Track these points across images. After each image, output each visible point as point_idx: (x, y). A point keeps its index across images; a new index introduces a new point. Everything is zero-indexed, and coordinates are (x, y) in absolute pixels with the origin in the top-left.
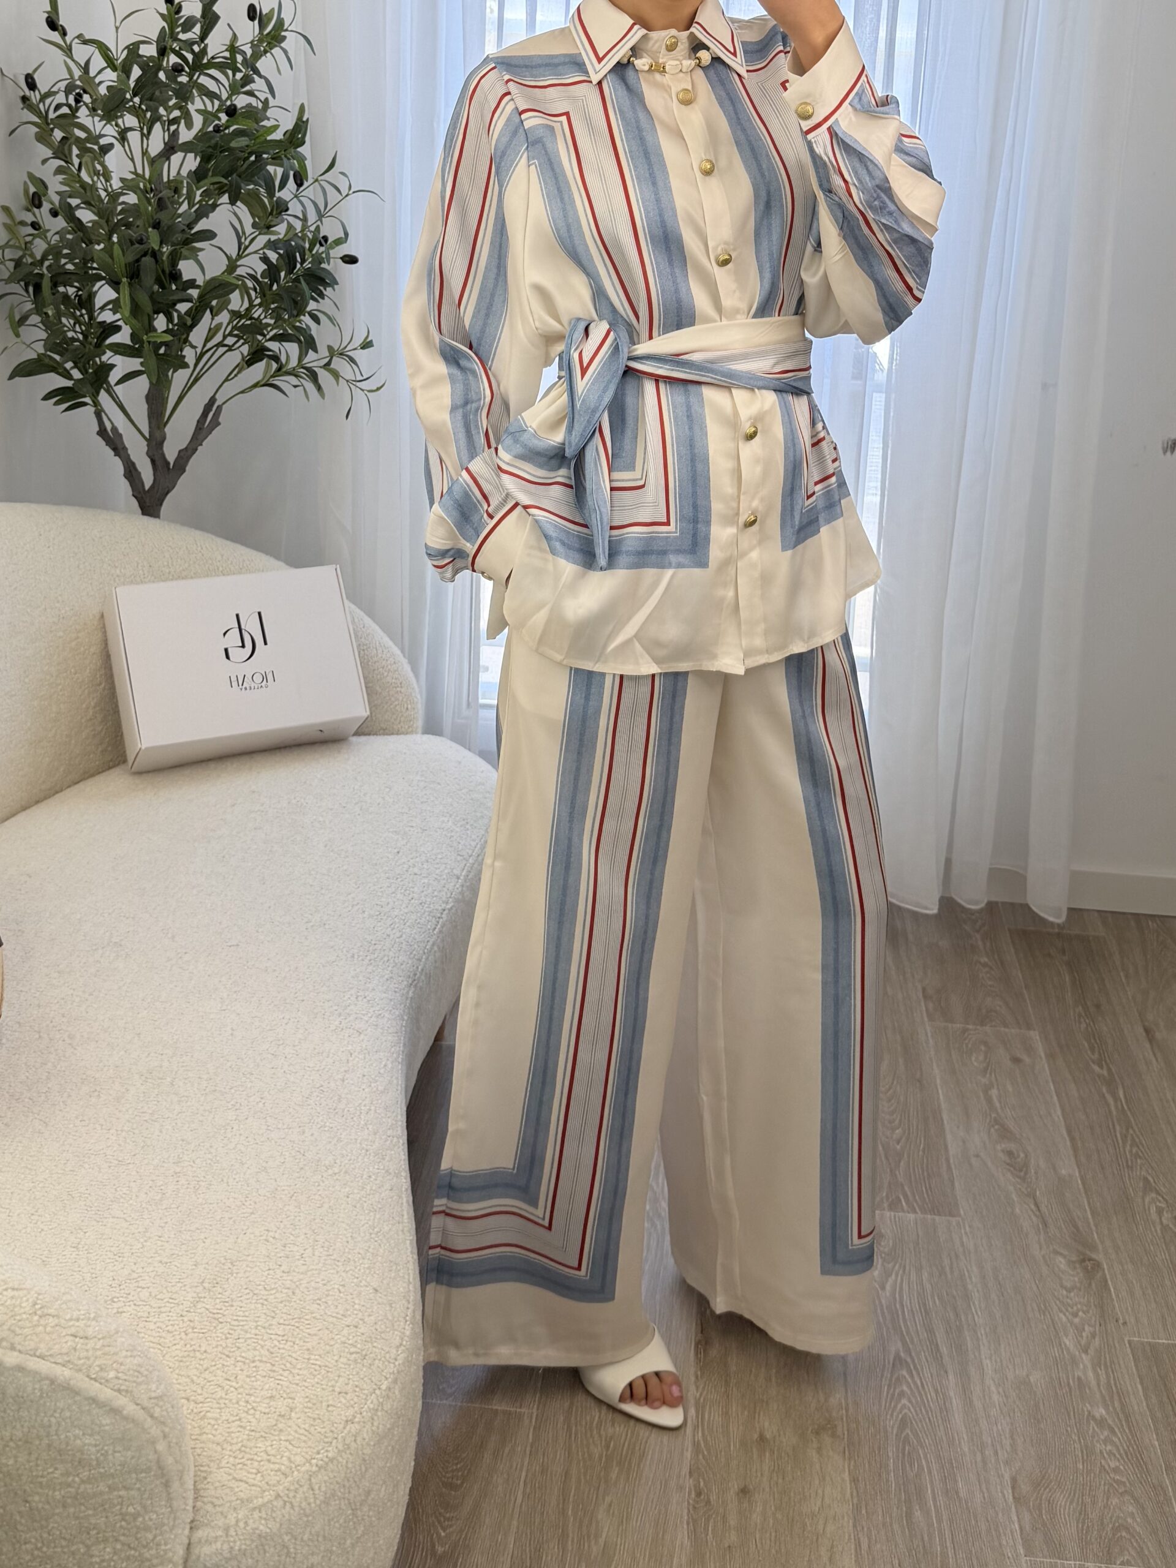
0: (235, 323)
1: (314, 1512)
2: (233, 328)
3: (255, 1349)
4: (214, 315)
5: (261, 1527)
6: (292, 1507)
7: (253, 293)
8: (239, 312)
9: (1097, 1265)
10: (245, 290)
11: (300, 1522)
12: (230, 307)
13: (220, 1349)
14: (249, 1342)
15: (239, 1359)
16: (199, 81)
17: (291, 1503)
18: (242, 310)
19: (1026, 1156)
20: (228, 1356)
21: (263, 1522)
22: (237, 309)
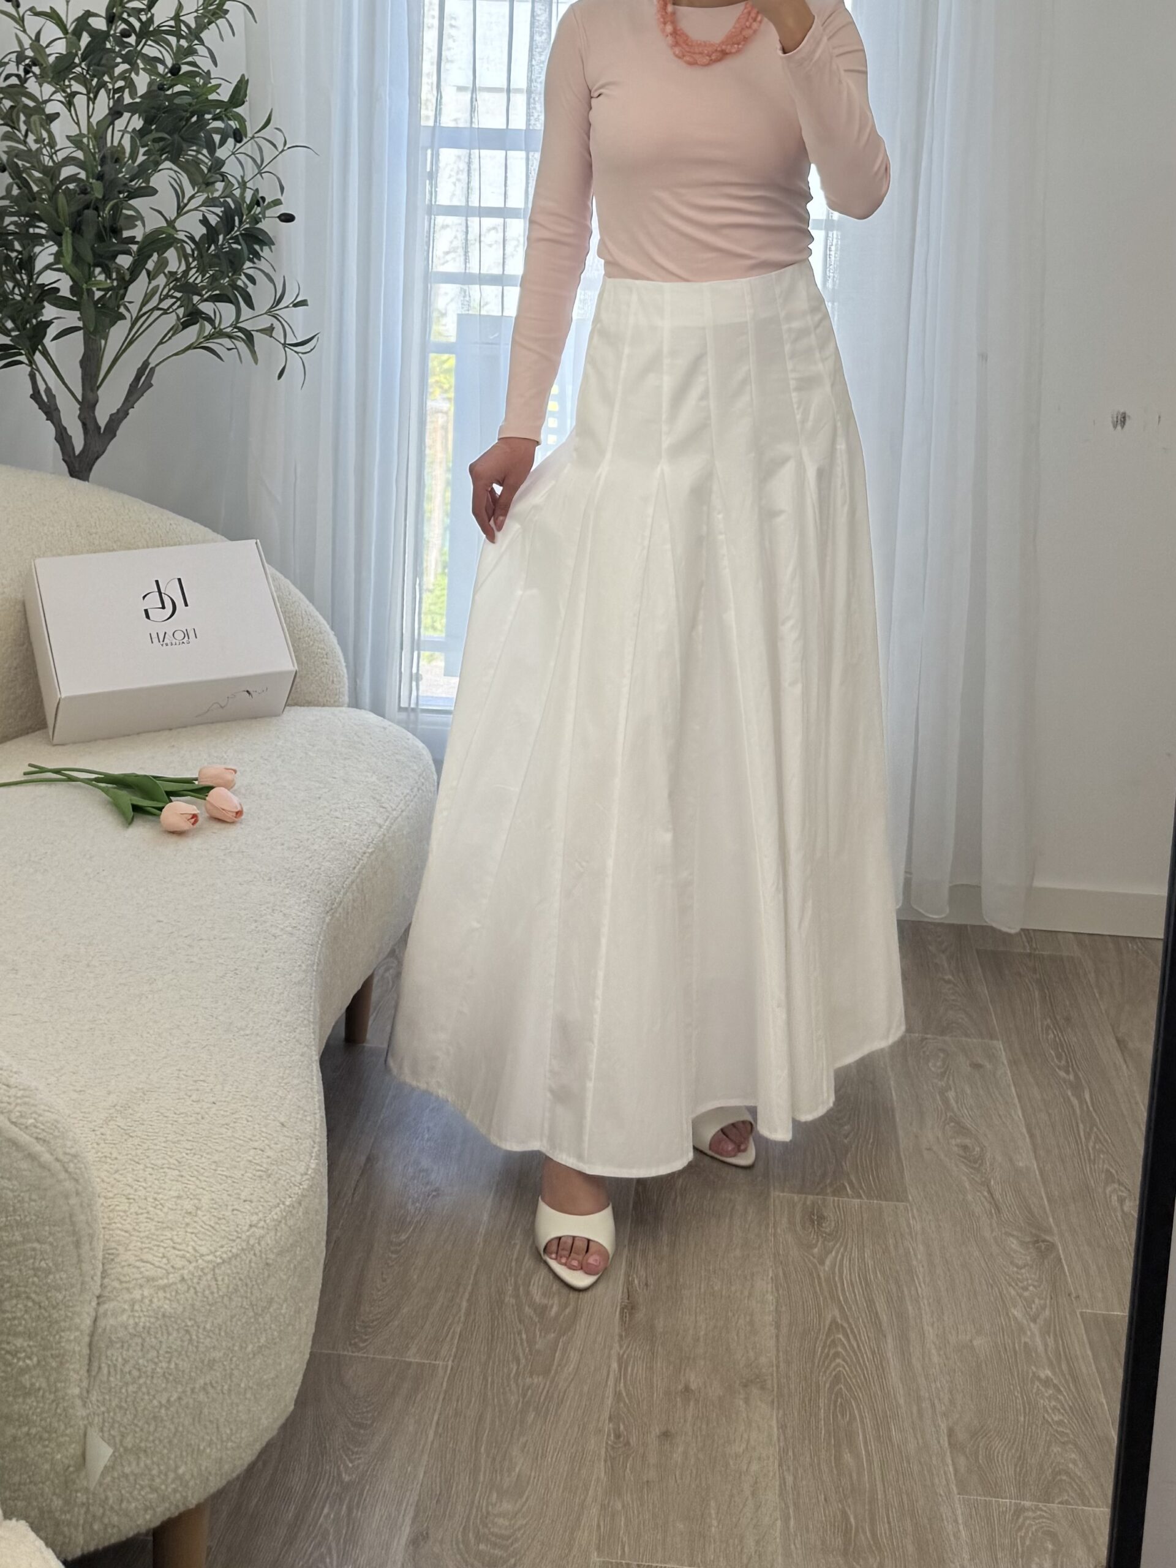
0: (171, 285)
1: (216, 1302)
2: (170, 290)
3: (164, 1158)
4: (151, 276)
5: (166, 1306)
6: (196, 1293)
7: (191, 260)
8: (176, 273)
9: (1052, 1247)
10: (183, 255)
11: (203, 1310)
12: (166, 271)
13: (130, 1156)
14: (159, 1152)
15: (149, 1165)
16: (144, 51)
17: (195, 1288)
18: (180, 271)
19: (982, 1150)
20: (138, 1163)
21: (167, 1302)
22: (175, 270)
